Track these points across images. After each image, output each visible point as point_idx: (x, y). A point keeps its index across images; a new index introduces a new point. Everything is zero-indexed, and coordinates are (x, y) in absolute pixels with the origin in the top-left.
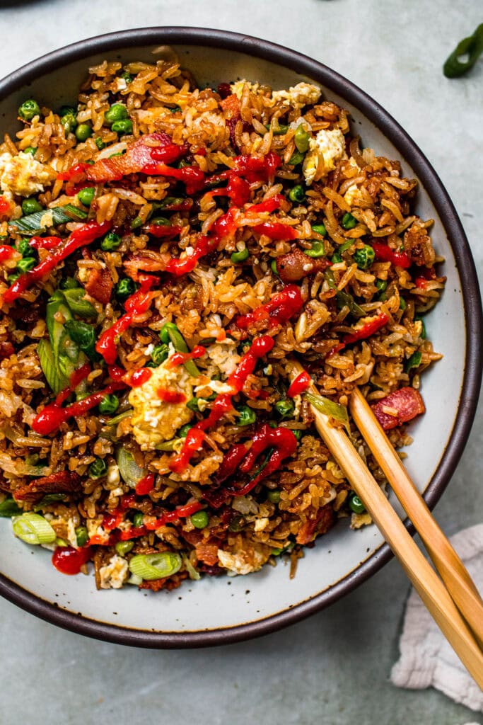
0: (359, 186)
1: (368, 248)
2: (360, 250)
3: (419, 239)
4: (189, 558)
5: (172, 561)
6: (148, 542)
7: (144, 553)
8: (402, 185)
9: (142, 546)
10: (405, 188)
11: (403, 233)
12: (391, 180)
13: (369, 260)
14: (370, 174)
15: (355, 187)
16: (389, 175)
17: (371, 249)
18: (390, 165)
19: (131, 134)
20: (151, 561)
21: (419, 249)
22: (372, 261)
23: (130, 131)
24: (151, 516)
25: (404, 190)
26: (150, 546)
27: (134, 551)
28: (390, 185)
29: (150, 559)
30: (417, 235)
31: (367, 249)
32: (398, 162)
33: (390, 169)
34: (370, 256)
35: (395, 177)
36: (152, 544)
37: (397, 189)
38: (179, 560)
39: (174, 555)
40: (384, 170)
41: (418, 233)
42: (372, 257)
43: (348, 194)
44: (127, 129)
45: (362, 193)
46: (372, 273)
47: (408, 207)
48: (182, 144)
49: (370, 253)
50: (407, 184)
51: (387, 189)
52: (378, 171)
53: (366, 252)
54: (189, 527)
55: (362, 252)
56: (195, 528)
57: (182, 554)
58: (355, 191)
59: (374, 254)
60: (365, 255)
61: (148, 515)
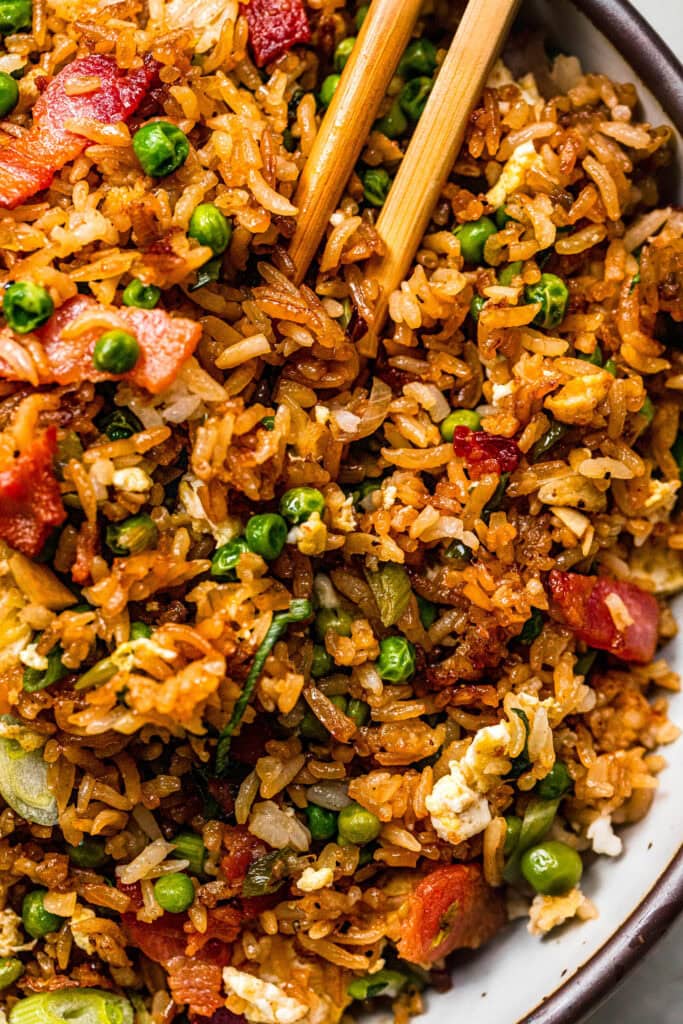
0: (539, 143)
1: (553, 281)
2: (533, 286)
3: (673, 261)
4: (150, 1010)
5: (110, 1013)
6: (56, 962)
7: (46, 989)
8: (637, 138)
9: (41, 974)
10: (643, 146)
11: (639, 248)
12: (611, 129)
13: (554, 308)
14: (567, 114)
15: (529, 147)
16: (609, 118)
17: (558, 282)
18: (612, 93)
19: (28, 30)
20: (63, 1009)
21: (673, 283)
22: (562, 310)
23: (26, 23)
24: (64, 892)
25: (641, 150)
26: (59, 973)
27: (21, 986)
28: (611, 140)
29: (58, 1005)
30: (668, 252)
31: (550, 284)
32: (631, 85)
33: (612, 101)
34: (554, 299)
35: (621, 120)
36: (63, 965)
37: (625, 148)
38: (127, 1011)
39: (116, 999)
40: (599, 104)
41: (669, 247)
42: (561, 299)
43: (514, 162)
44: (19, 20)
45: (544, 161)
46: (563, 336)
47: (654, 188)
48: (141, 63)
49: (556, 292)
50: (648, 137)
51: (603, 150)
52: (583, 108)
53: (546, 290)
54: (151, 911)
55: (538, 290)
56: (166, 912)
57: (134, 1001)
58: (530, 156)
59: (565, 293)
60: (544, 296)
61: (57, 889)
